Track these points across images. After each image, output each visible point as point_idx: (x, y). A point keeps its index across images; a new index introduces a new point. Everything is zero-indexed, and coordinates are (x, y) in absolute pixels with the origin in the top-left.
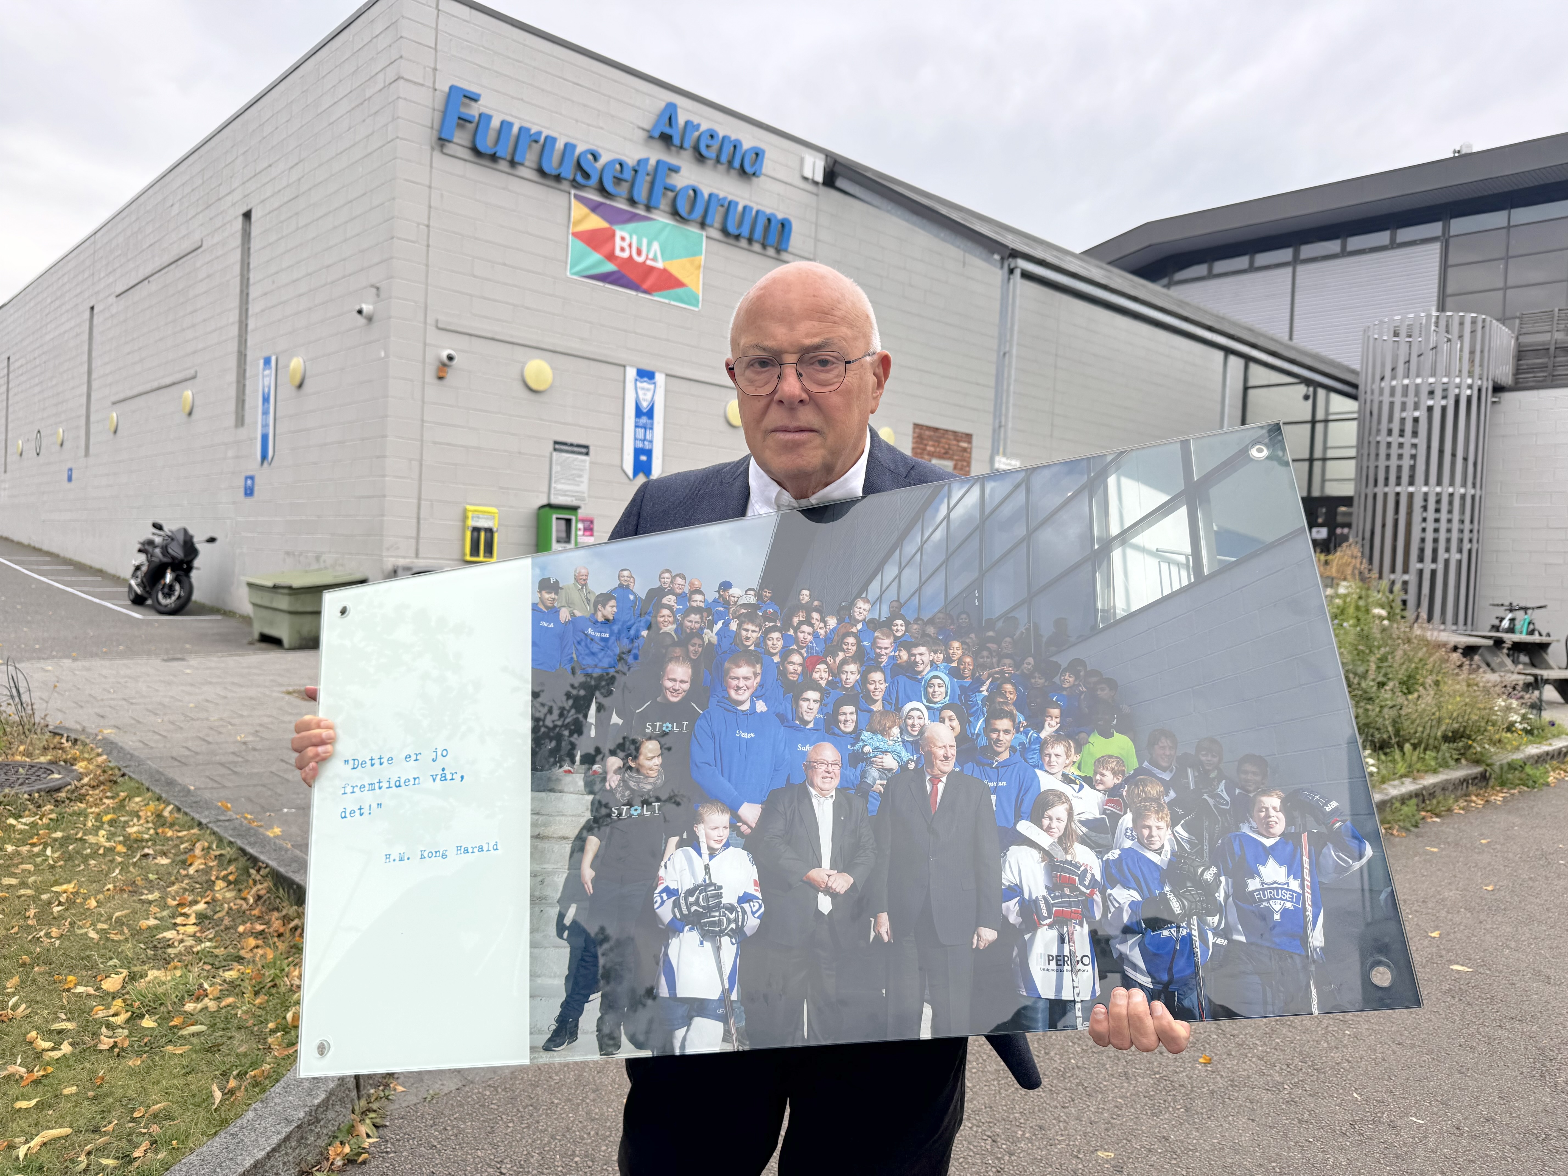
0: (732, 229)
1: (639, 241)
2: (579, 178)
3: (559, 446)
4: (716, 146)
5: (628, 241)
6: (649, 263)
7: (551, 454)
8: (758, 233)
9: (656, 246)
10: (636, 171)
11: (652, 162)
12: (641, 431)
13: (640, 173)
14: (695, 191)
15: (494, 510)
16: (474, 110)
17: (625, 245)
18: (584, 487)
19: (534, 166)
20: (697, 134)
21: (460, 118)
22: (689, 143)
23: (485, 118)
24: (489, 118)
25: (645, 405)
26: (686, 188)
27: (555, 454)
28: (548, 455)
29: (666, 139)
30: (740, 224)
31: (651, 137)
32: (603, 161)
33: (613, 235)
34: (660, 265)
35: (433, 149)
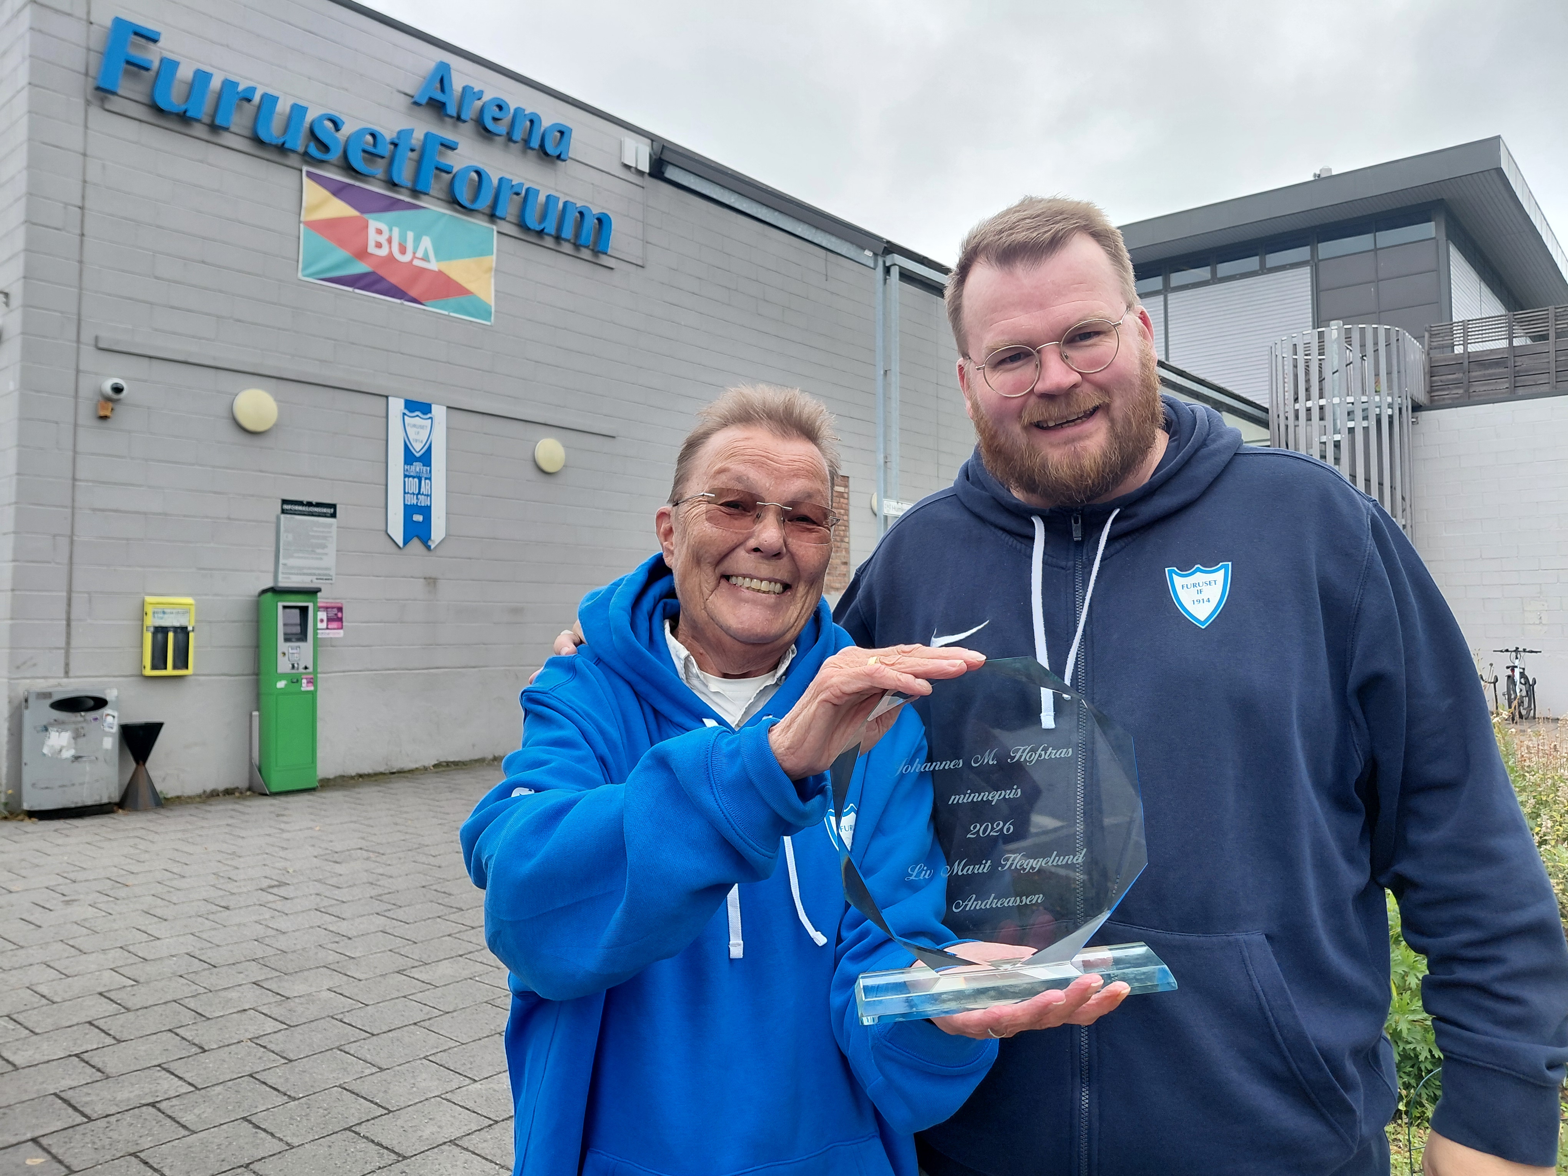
0: (532, 222)
1: (403, 237)
2: (313, 150)
3: (289, 506)
4: (507, 119)
5: (386, 235)
6: (416, 263)
7: (278, 518)
8: (568, 232)
9: (426, 242)
10: (396, 145)
11: (418, 136)
12: (413, 483)
13: (400, 148)
14: (478, 173)
15: (189, 600)
16: (153, 55)
17: (383, 239)
18: (329, 560)
19: (247, 133)
20: (479, 104)
21: (128, 63)
22: (469, 113)
23: (169, 66)
24: (175, 65)
25: (418, 448)
26: (468, 169)
27: (283, 516)
28: (274, 519)
29: (437, 107)
30: (543, 217)
31: (416, 103)
32: (347, 129)
33: (366, 227)
34: (433, 265)
35: (88, 103)
